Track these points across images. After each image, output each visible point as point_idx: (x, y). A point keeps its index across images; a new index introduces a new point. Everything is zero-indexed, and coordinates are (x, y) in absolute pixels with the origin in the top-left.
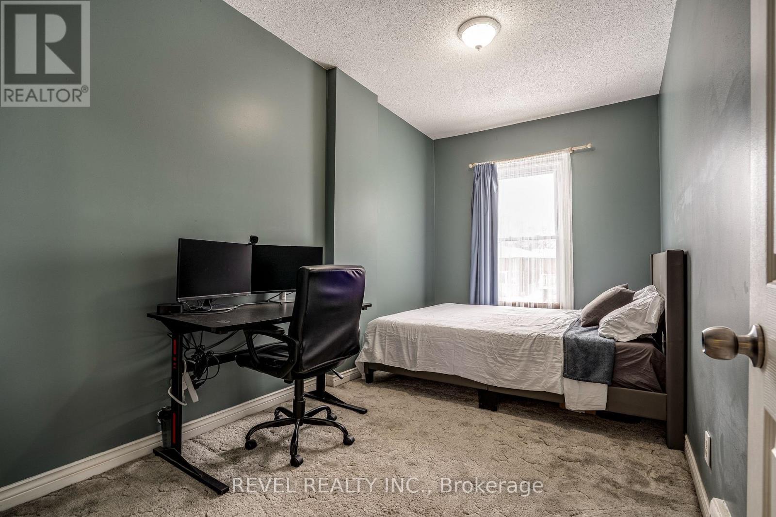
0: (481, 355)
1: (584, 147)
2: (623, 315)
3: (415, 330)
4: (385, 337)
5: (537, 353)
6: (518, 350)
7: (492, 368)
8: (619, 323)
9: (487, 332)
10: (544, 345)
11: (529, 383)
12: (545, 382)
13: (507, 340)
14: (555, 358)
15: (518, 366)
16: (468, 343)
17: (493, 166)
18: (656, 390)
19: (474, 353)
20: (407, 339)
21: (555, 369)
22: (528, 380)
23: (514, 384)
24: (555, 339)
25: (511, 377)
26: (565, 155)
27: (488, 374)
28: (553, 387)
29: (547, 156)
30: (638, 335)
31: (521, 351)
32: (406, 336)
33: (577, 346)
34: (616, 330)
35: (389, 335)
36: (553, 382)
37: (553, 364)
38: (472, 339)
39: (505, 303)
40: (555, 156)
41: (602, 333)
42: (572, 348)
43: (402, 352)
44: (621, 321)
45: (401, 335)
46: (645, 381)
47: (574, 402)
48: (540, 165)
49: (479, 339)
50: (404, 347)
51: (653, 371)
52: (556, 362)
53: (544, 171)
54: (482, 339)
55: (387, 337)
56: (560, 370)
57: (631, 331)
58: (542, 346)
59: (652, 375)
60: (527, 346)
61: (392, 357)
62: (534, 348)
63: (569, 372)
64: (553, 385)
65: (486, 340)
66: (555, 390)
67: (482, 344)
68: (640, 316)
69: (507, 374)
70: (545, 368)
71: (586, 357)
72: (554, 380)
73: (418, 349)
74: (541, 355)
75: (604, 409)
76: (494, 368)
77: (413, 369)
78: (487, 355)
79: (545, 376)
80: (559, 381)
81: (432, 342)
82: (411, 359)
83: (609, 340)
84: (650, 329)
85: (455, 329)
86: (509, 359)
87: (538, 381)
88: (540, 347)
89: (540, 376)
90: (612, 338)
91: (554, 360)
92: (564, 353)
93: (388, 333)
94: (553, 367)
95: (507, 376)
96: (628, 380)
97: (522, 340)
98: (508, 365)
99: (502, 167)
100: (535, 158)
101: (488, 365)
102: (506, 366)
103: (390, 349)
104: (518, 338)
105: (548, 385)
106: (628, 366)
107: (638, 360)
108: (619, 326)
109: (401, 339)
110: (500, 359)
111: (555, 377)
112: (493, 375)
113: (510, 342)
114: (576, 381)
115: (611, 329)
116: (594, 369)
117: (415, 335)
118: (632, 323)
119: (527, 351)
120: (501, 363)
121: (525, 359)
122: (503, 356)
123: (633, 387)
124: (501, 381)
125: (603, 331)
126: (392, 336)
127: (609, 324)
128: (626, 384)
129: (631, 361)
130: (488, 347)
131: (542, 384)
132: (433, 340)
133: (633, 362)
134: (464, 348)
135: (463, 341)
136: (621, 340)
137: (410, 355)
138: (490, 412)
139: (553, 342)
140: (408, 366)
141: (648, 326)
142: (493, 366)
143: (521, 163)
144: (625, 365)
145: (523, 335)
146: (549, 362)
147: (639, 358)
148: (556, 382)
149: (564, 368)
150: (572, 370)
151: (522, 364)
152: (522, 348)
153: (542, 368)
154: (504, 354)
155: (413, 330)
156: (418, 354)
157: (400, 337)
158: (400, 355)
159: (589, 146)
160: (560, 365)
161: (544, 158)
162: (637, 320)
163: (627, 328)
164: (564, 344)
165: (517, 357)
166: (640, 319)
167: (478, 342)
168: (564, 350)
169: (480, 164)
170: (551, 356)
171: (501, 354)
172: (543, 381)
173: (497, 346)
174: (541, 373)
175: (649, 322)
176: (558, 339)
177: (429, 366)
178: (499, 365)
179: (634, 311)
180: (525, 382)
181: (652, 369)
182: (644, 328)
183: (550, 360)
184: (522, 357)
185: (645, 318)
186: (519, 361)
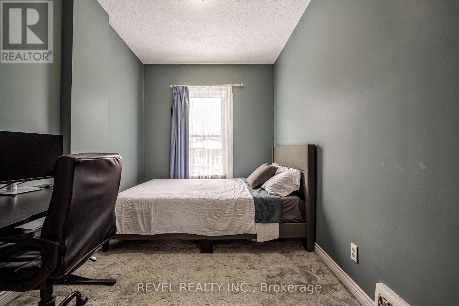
0: (202, 216)
1: (239, 85)
2: (281, 181)
3: (148, 203)
4: (122, 211)
5: (239, 210)
6: (227, 209)
7: (210, 224)
8: (280, 186)
9: (204, 199)
10: (243, 204)
11: (235, 230)
12: (244, 228)
13: (219, 203)
14: (250, 211)
15: (227, 220)
16: (192, 209)
17: (186, 88)
18: (301, 222)
19: (196, 215)
20: (142, 210)
21: (251, 218)
22: (234, 228)
23: (225, 232)
24: (249, 199)
25: (223, 228)
26: (229, 87)
27: (208, 228)
28: (250, 230)
29: (219, 87)
30: (291, 192)
31: (229, 209)
32: (141, 209)
33: (262, 202)
34: (279, 190)
35: (125, 209)
36: (250, 227)
37: (249, 215)
38: (195, 205)
39: (193, 177)
40: (224, 87)
41: (272, 192)
42: (260, 204)
43: (138, 222)
44: (280, 184)
45: (136, 209)
46: (296, 218)
47: (262, 237)
48: (215, 92)
49: (200, 205)
50: (139, 218)
51: (299, 211)
52: (251, 214)
53: (216, 96)
54: (202, 204)
55: (123, 211)
56: (254, 219)
57: (287, 190)
58: (241, 204)
59: (299, 214)
60: (233, 206)
61: (129, 227)
62: (237, 207)
63: (259, 219)
64: (250, 229)
65: (205, 205)
66: (252, 232)
67: (203, 208)
68: (290, 181)
69: (220, 226)
70: (244, 219)
71: (268, 208)
72: (250, 225)
73: (152, 218)
74: (241, 210)
75: (278, 238)
76: (212, 223)
77: (148, 234)
78: (206, 215)
79: (244, 223)
80: (254, 226)
81: (163, 211)
82: (146, 226)
83: (276, 196)
84: (296, 188)
85: (181, 199)
86: (222, 216)
87: (240, 228)
88: (240, 205)
89: (242, 224)
90: (278, 195)
91: (250, 213)
92: (255, 207)
93: (124, 208)
94: (250, 217)
95: (220, 228)
96: (288, 218)
97: (229, 202)
98: (221, 220)
99: (192, 90)
100: (212, 87)
101: (207, 222)
102: (220, 221)
103: (126, 221)
104: (226, 201)
105: (247, 229)
106: (288, 210)
107: (293, 206)
108: (280, 188)
109: (137, 211)
110: (215, 217)
111: (251, 224)
112: (211, 229)
113: (221, 205)
114: (262, 224)
115: (276, 190)
116: (272, 215)
117: (148, 207)
118: (286, 185)
119: (233, 209)
120: (216, 220)
121: (231, 214)
122: (217, 215)
123: (290, 222)
124: (216, 231)
125: (271, 191)
126: (127, 210)
127: (274, 187)
128: (288, 221)
129: (290, 207)
130: (207, 210)
131: (243, 229)
132: (164, 210)
133: (290, 208)
134: (189, 212)
135: (188, 208)
136: (282, 196)
137: (145, 223)
138: (209, 254)
139: (248, 201)
140: (143, 232)
141: (295, 186)
142: (210, 222)
143: (203, 89)
144: (286, 210)
145: (229, 199)
146: (246, 214)
147: (293, 205)
148: (252, 227)
149: (256, 217)
150: (260, 218)
151: (230, 218)
152: (229, 208)
153: (242, 219)
154: (218, 213)
155: (146, 203)
156: (152, 222)
157: (135, 210)
158: (136, 225)
159: (242, 85)
160: (253, 215)
161: (217, 88)
162: (288, 183)
163: (284, 188)
164: (255, 202)
165: (226, 214)
166: (290, 183)
167: (199, 207)
168: (255, 206)
169: (178, 86)
170: (248, 210)
171: (216, 213)
172: (244, 227)
173: (213, 208)
174: (242, 222)
175: (295, 184)
176: (250, 199)
177: (161, 229)
178: (215, 221)
179: (287, 179)
180: (232, 229)
181: (299, 210)
182: (293, 188)
183: (247, 213)
184: (230, 214)
185: (292, 182)
186: (228, 216)
